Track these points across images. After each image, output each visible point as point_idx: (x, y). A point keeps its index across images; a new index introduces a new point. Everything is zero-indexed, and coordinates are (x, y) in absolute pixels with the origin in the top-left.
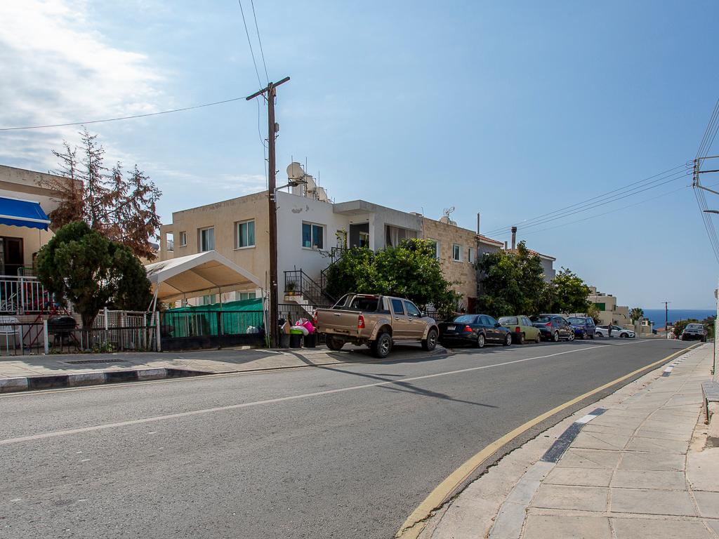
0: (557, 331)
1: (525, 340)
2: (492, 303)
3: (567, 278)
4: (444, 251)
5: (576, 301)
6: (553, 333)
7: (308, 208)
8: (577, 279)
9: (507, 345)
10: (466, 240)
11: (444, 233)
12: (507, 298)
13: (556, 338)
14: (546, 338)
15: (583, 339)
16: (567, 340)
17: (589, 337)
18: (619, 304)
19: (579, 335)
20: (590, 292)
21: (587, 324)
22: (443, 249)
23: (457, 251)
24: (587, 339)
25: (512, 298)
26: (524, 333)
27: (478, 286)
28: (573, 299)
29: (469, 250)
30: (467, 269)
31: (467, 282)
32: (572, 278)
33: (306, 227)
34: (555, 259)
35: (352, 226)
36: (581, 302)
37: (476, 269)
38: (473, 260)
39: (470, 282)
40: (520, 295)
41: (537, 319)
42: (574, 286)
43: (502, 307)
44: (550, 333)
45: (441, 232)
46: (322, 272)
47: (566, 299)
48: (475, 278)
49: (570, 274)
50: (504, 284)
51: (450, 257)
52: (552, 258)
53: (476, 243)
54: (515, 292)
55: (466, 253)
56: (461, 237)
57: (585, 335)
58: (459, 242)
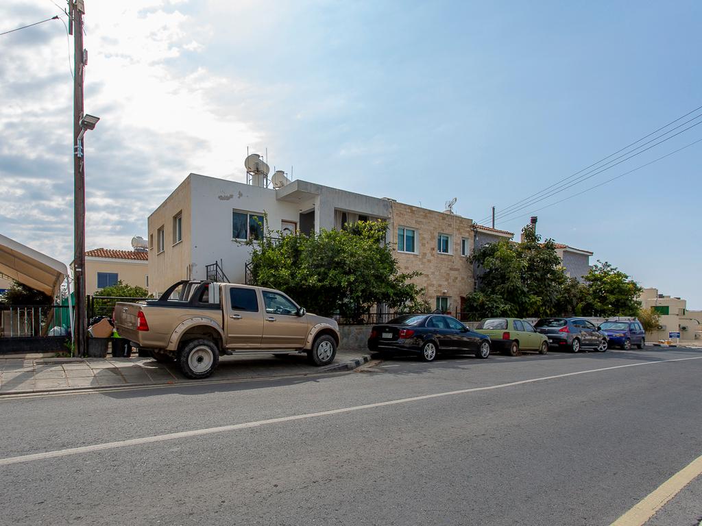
0: (577, 338)
1: (519, 350)
2: (483, 302)
3: (605, 273)
4: (425, 242)
5: (618, 301)
6: (570, 341)
7: (241, 195)
8: (619, 275)
9: (482, 358)
10: (458, 230)
11: (424, 220)
12: (505, 296)
13: (576, 347)
14: (560, 347)
15: (623, 349)
16: (596, 350)
17: (636, 347)
18: (688, 308)
19: (615, 344)
20: (639, 290)
21: (631, 330)
22: (424, 238)
23: (447, 242)
24: (631, 349)
25: (512, 295)
26: (517, 341)
27: (475, 283)
28: (612, 298)
29: (464, 241)
30: (459, 263)
31: (459, 279)
32: (612, 273)
33: (238, 216)
34: (592, 253)
35: (301, 215)
36: (625, 303)
37: (471, 263)
38: (468, 253)
39: (463, 279)
40: (523, 292)
41: (550, 323)
42: (615, 282)
43: (497, 307)
44: (565, 341)
45: (419, 220)
46: (246, 266)
47: (603, 300)
48: (470, 274)
49: (609, 269)
50: (504, 278)
51: (433, 249)
52: (587, 252)
53: (473, 233)
54: (516, 289)
55: (458, 244)
56: (450, 225)
57: (627, 344)
58: (446, 232)
